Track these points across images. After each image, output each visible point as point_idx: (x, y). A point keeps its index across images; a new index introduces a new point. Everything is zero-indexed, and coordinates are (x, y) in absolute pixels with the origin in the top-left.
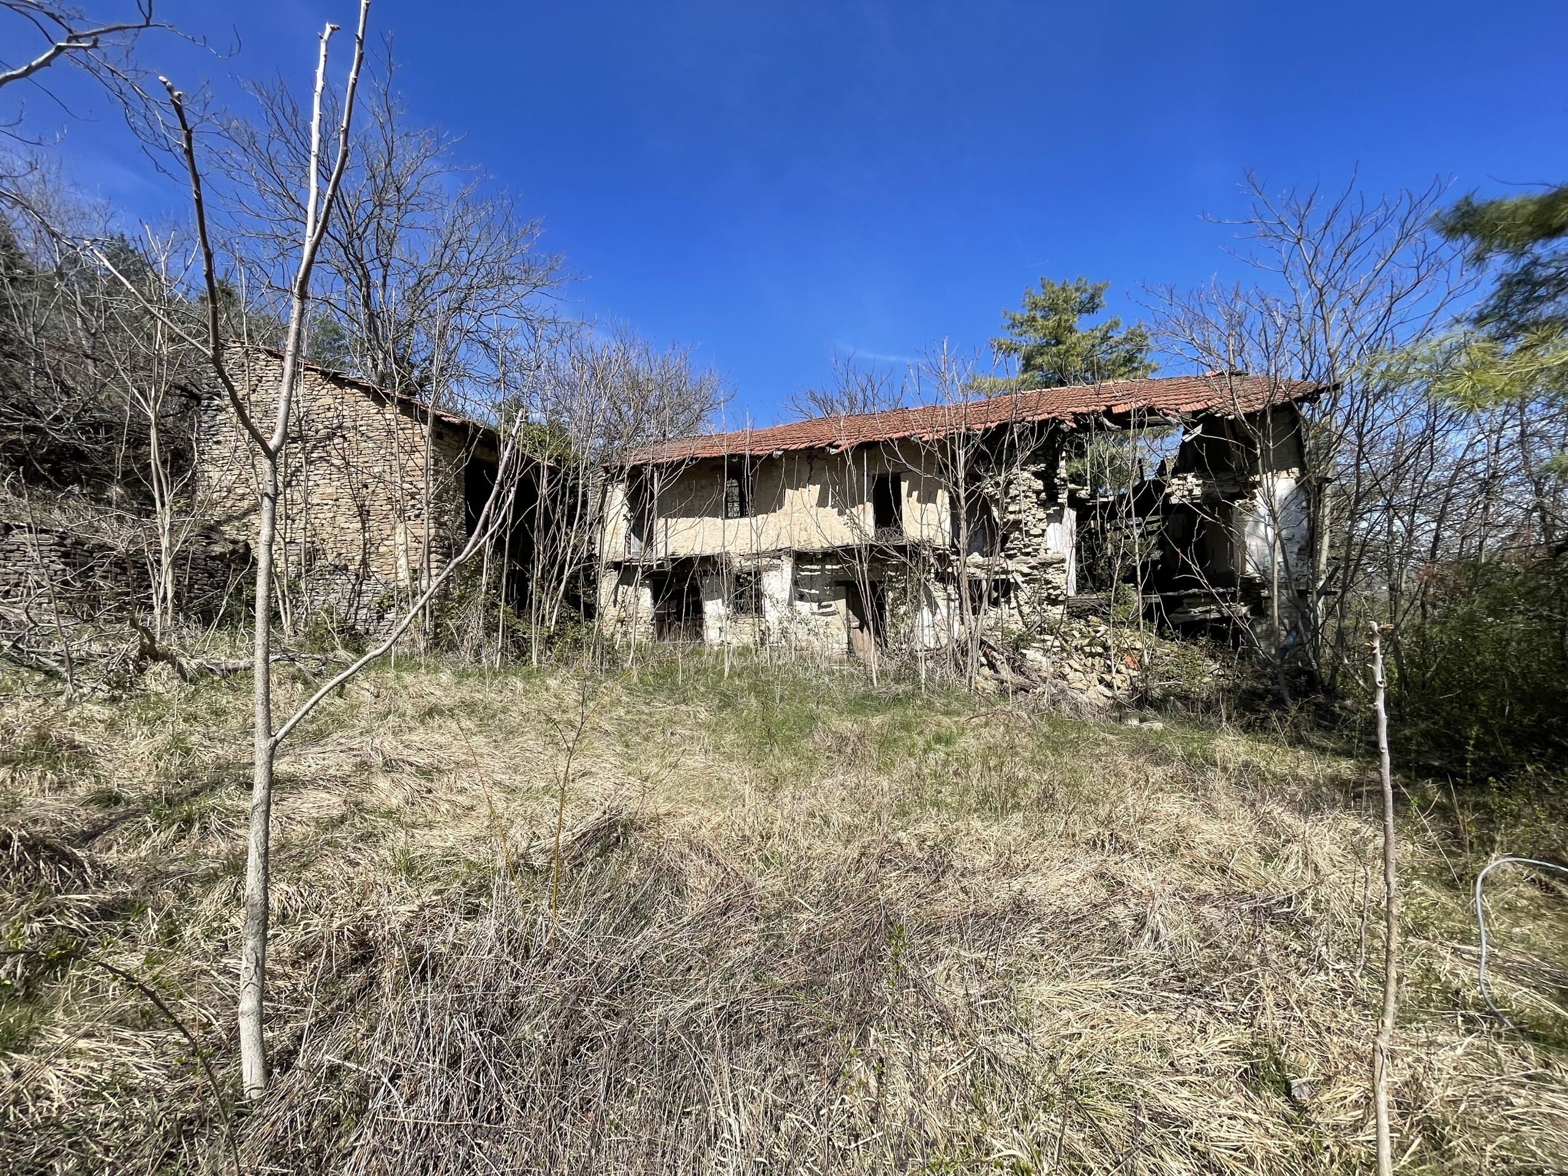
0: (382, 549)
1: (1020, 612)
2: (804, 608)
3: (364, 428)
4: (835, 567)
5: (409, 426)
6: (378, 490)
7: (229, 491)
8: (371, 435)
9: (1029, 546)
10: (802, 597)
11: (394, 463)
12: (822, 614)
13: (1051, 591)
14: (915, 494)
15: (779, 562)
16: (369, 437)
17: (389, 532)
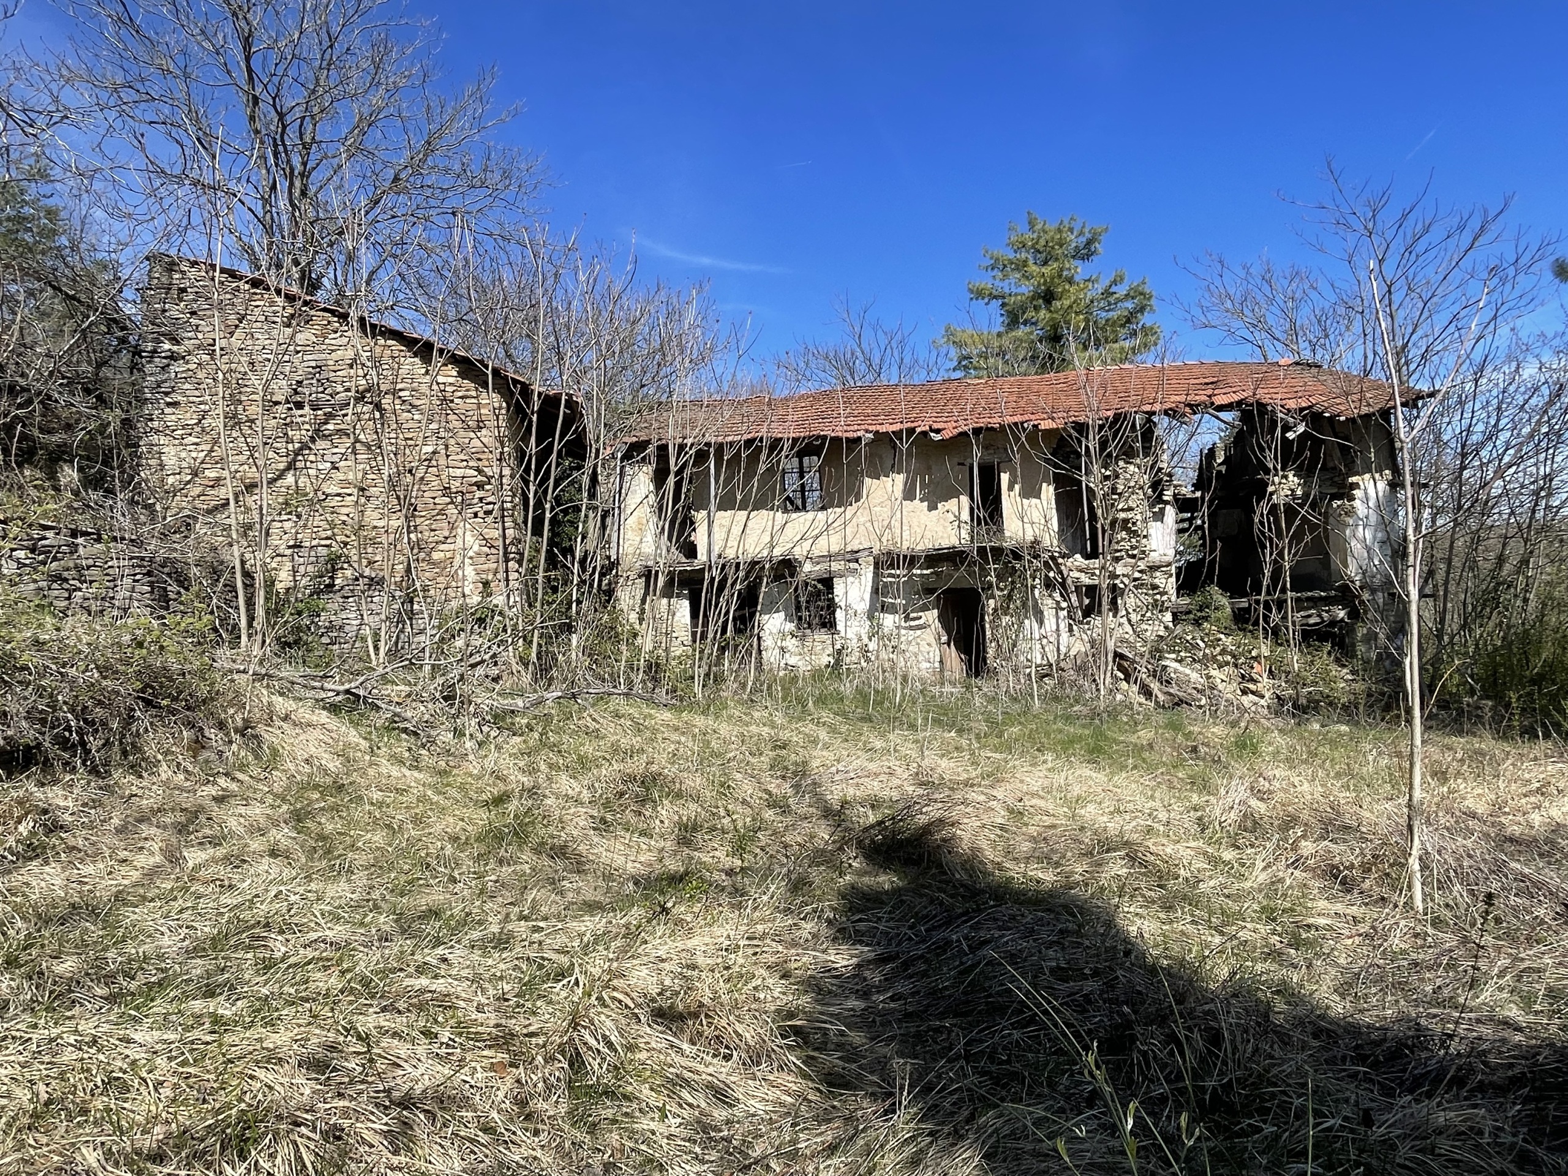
0: (436, 556)
1: (1129, 621)
2: (889, 621)
3: (407, 393)
4: (925, 572)
5: (474, 393)
6: (428, 477)
7: (195, 474)
8: (417, 402)
9: (1137, 547)
10: (884, 608)
11: (452, 441)
12: (911, 628)
13: (1158, 597)
14: (1017, 487)
15: (856, 565)
16: (413, 406)
17: (447, 534)
